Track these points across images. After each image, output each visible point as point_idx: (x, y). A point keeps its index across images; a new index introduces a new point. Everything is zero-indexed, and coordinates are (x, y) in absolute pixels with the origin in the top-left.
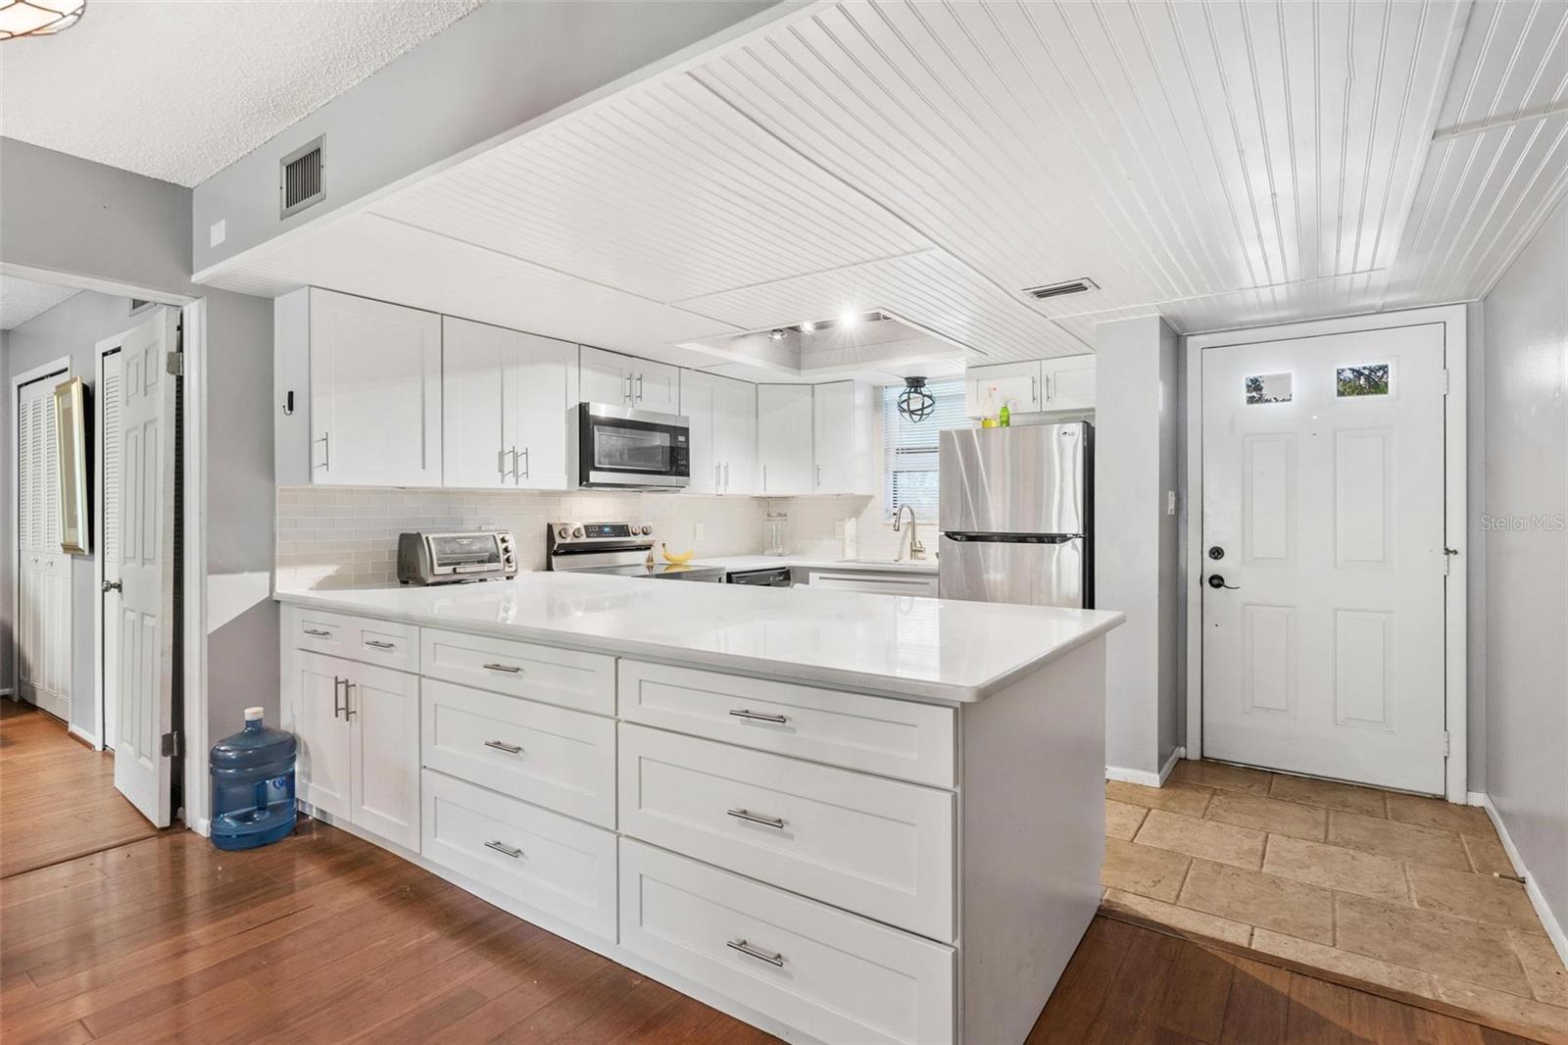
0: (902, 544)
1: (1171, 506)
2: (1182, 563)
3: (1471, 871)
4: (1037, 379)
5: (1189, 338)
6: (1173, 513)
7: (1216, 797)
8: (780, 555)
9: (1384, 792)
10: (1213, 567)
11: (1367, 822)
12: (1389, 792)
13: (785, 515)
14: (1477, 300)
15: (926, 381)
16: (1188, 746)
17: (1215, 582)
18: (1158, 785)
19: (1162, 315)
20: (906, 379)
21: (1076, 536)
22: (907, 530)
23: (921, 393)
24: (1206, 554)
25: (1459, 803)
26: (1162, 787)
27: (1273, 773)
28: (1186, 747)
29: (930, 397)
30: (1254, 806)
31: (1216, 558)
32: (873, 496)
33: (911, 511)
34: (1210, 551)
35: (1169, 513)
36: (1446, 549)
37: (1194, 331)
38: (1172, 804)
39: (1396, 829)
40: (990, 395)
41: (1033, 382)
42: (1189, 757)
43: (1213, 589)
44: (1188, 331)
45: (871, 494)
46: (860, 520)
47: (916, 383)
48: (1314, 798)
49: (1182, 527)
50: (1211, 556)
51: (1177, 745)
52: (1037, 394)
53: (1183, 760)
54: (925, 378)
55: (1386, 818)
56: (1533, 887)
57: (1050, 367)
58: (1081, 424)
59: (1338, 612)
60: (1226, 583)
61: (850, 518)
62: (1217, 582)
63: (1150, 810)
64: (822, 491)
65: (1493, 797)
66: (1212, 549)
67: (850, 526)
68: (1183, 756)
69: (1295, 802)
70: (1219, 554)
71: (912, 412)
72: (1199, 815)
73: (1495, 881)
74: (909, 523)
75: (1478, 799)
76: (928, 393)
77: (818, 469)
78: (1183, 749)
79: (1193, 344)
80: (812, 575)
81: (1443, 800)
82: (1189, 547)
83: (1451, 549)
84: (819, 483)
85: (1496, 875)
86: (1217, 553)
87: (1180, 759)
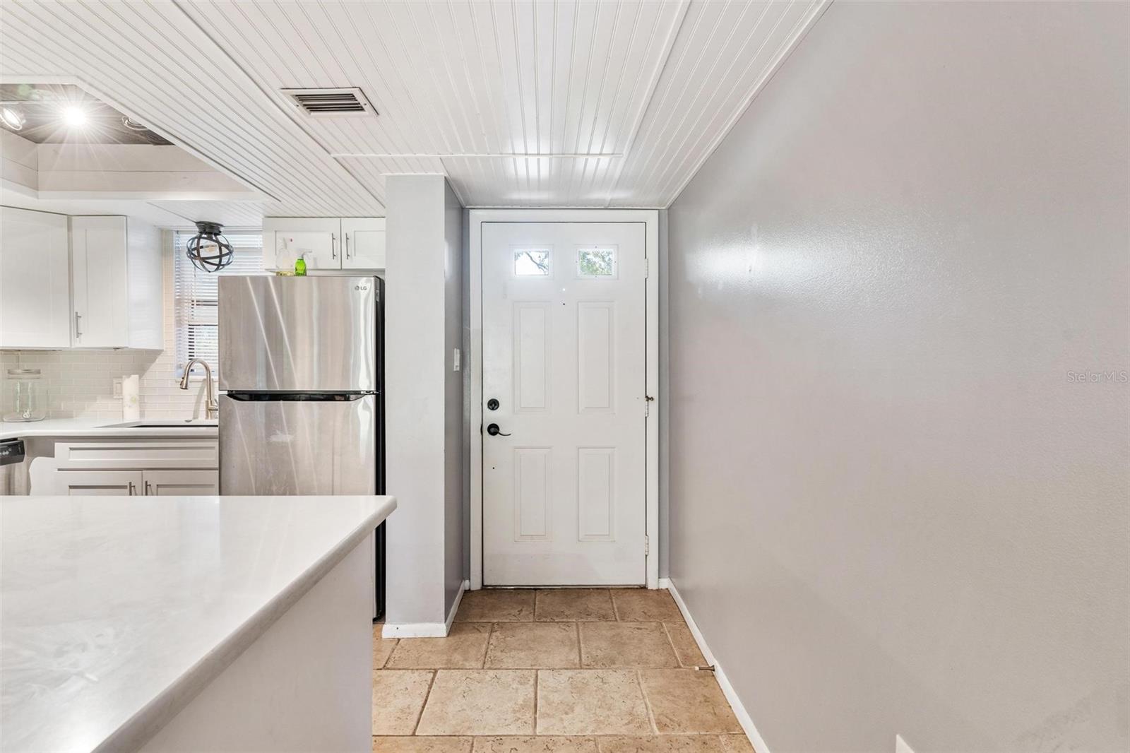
0: (198, 402)
1: (457, 363)
2: (466, 414)
3: (680, 667)
4: (337, 235)
5: (471, 211)
6: (458, 369)
7: (494, 634)
8: (28, 421)
9: (609, 589)
10: (491, 417)
11: (604, 629)
12: (612, 589)
13: (39, 372)
14: (664, 208)
15: (222, 229)
16: (471, 578)
17: (492, 430)
18: (445, 634)
19: (447, 175)
20: (197, 223)
21: (369, 392)
22: (202, 389)
23: (217, 241)
24: (485, 406)
25: (654, 589)
26: (448, 635)
27: (536, 589)
28: (470, 579)
29: (227, 247)
30: (524, 637)
31: (493, 409)
32: (162, 350)
33: (207, 368)
34: (488, 403)
35: (455, 370)
36: (647, 397)
37: (476, 205)
38: (457, 657)
39: (625, 632)
40: (286, 246)
41: (333, 239)
42: (472, 589)
43: (492, 437)
44: (471, 205)
45: (161, 349)
46: (144, 377)
47: (209, 230)
48: (567, 613)
49: (466, 382)
50: (489, 408)
51: (463, 579)
52: (337, 252)
53: (467, 592)
54: (222, 226)
55: (616, 620)
56: (721, 675)
57: (350, 226)
58: (373, 279)
59: (580, 450)
60: (501, 431)
61: (129, 375)
62: (494, 429)
63: (435, 672)
64: (87, 342)
65: (674, 580)
66: (490, 401)
67: (130, 385)
68: (467, 589)
69: (554, 621)
70: (495, 405)
71: (204, 260)
72: (480, 665)
73: (696, 672)
74: (204, 380)
75: (665, 583)
76: (226, 243)
77: (78, 317)
78: (467, 581)
79: (475, 216)
80: (60, 447)
81: (644, 588)
82: (472, 399)
83: (650, 396)
84: (78, 334)
85: (697, 668)
86: (494, 404)
87: (465, 591)
